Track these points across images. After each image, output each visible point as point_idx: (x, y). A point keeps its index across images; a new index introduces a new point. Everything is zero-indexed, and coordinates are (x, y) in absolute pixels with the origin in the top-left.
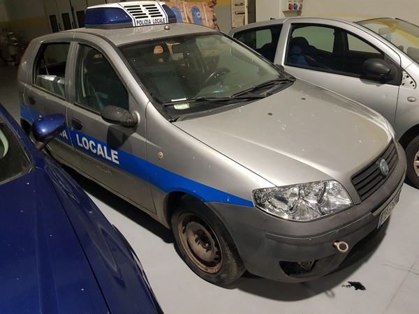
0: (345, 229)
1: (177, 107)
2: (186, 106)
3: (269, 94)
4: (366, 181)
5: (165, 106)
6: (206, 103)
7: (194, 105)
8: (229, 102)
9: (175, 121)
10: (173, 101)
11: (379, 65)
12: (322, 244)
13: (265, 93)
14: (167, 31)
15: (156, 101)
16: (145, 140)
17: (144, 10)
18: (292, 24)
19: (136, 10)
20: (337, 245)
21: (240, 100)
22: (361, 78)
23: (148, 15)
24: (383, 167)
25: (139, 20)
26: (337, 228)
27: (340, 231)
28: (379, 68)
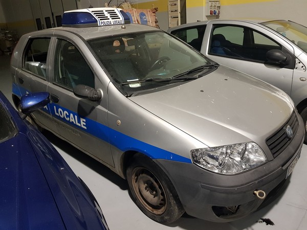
0: (262, 180)
1: (131, 86)
2: (138, 85)
3: (200, 76)
4: (277, 143)
5: (123, 85)
6: (153, 83)
7: (144, 84)
8: (171, 82)
9: (130, 96)
10: (128, 81)
11: (278, 54)
12: (245, 192)
13: (197, 75)
14: (123, 29)
15: (116, 81)
16: (106, 111)
17: (106, 14)
18: (213, 25)
19: (101, 14)
20: (257, 193)
21: (179, 81)
22: (265, 63)
23: (109, 17)
24: (289, 132)
25: (102, 21)
26: (256, 180)
27: (259, 182)
28: (278, 56)
